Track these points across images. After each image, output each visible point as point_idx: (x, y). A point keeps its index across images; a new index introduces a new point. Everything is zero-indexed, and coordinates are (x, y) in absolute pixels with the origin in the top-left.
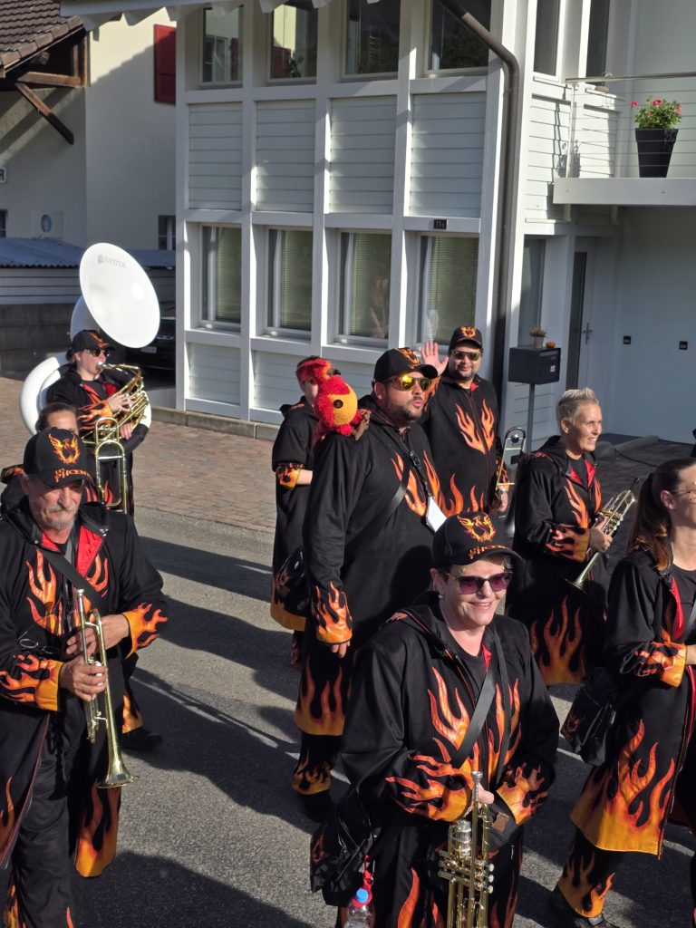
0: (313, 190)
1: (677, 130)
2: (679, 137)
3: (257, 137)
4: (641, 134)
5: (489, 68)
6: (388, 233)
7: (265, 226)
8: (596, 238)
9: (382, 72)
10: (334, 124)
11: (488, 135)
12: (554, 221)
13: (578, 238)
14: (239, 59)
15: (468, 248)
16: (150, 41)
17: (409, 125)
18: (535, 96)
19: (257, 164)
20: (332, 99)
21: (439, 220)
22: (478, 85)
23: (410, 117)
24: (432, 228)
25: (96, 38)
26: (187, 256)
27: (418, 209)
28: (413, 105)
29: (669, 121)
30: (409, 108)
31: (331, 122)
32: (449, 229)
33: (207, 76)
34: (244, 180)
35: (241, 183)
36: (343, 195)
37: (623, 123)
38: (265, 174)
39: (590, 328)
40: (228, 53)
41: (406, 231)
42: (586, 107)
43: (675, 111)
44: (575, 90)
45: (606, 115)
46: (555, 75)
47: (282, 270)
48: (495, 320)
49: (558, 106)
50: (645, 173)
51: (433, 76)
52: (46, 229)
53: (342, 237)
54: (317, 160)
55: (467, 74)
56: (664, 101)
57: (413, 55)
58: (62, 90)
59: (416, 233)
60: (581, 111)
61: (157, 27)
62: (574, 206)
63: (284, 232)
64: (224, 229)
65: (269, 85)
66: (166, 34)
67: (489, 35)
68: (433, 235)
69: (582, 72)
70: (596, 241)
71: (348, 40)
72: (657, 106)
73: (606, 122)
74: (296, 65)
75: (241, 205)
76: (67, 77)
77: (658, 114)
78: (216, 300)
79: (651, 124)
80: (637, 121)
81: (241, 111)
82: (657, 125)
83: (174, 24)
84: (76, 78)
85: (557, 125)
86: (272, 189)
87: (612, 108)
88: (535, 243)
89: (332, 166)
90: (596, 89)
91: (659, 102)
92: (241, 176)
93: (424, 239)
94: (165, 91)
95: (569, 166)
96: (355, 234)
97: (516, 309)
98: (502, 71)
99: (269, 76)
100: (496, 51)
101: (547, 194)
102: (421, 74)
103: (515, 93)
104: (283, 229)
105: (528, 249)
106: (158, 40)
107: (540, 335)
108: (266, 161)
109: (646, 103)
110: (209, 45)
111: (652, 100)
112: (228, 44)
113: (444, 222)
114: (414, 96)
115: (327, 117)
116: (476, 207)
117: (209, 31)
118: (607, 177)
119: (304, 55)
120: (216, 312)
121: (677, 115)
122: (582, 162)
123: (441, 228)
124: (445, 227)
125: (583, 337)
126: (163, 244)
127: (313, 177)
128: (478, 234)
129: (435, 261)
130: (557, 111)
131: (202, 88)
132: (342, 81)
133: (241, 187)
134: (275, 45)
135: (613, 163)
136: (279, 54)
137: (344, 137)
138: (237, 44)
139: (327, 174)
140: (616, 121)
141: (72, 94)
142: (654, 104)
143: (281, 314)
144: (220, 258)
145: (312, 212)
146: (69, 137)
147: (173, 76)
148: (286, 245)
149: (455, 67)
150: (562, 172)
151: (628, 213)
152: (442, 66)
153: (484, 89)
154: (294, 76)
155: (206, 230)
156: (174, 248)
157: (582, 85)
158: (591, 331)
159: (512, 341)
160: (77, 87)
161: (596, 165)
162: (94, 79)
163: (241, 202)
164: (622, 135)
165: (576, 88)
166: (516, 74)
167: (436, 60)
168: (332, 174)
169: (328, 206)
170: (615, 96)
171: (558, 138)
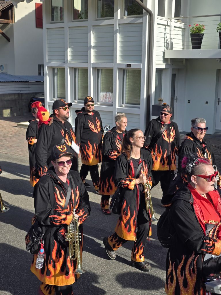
0: (88, 56)
1: (204, 34)
2: (204, 36)
3: (69, 39)
4: (192, 35)
5: (143, 15)
6: (112, 69)
7: (73, 67)
8: (178, 69)
9: (109, 17)
10: (94, 34)
11: (143, 37)
12: (165, 64)
13: (173, 69)
14: (63, 13)
15: (138, 73)
16: (34, 8)
17: (118, 34)
18: (158, 24)
19: (70, 47)
20: (93, 26)
21: (128, 64)
22: (140, 21)
23: (118, 31)
24: (126, 67)
25: (17, 7)
26: (48, 77)
27: (121, 61)
28: (119, 27)
29: (201, 31)
30: (118, 28)
31: (93, 33)
32: (131, 67)
33: (53, 20)
34: (65, 52)
35: (64, 53)
36: (98, 57)
37: (186, 32)
38: (72, 51)
39: (177, 98)
40: (59, 12)
41: (118, 68)
42: (175, 27)
43: (203, 28)
44: (171, 22)
45: (181, 30)
46: (164, 17)
47: (78, 81)
48: (147, 96)
49: (165, 27)
50: (194, 48)
51: (125, 18)
52: (2, 69)
53: (97, 71)
54: (89, 46)
55: (136, 17)
56: (199, 25)
57: (119, 11)
58: (6, 25)
59: (121, 68)
60: (173, 28)
61: (36, 4)
62: (171, 59)
63: (79, 69)
64: (59, 68)
65: (73, 22)
66: (39, 6)
67: (143, 4)
68: (127, 69)
69: (173, 16)
70: (179, 70)
71: (98, 7)
72: (197, 26)
73: (181, 32)
74: (81, 15)
75: (65, 61)
76: (7, 20)
77: (197, 29)
78: (57, 91)
79: (195, 32)
80: (191, 31)
81: (64, 30)
82: (197, 33)
83: (42, 3)
84: (10, 20)
85: (165, 33)
86: (75, 55)
87: (183, 27)
88: (159, 71)
89: (94, 47)
90: (178, 21)
91: (198, 25)
92: (64, 51)
93: (124, 71)
94: (39, 24)
95: (170, 46)
96: (101, 69)
97: (153, 92)
98: (147, 16)
99: (73, 19)
100: (145, 9)
101: (162, 55)
102: (122, 17)
103: (152, 23)
104: (79, 68)
105: (157, 73)
106: (36, 8)
107: (161, 101)
108: (72, 46)
109: (193, 25)
110: (53, 9)
111: (195, 24)
112: (59, 9)
113: (130, 65)
114: (119, 24)
115: (92, 31)
116: (140, 60)
117: (53, 5)
118: (182, 49)
119: (84, 12)
120: (58, 95)
121: (203, 29)
122: (174, 45)
123: (129, 67)
124: (130, 67)
125: (175, 101)
126: (40, 74)
127: (88, 51)
128: (141, 68)
129: (127, 77)
130: (165, 28)
131: (51, 23)
132: (96, 20)
133: (64, 55)
134: (74, 9)
135: (183, 45)
136: (75, 11)
137: (97, 38)
138: (62, 9)
139: (92, 50)
140: (184, 31)
141: (9, 26)
142: (196, 26)
143: (78, 95)
144: (58, 78)
145: (88, 63)
146: (8, 40)
147: (42, 19)
148: (80, 73)
149: (132, 15)
150: (167, 48)
151: (188, 61)
152: (128, 15)
153: (142, 22)
154: (81, 19)
155: (54, 69)
156: (43, 75)
157: (173, 20)
158: (177, 99)
159: (153, 103)
160: (11, 23)
161: (178, 46)
162: (16, 21)
163: (64, 60)
164: (186, 36)
165: (171, 21)
166: (152, 17)
167: (126, 13)
168: (94, 50)
169: (93, 60)
170: (184, 23)
171: (166, 37)
